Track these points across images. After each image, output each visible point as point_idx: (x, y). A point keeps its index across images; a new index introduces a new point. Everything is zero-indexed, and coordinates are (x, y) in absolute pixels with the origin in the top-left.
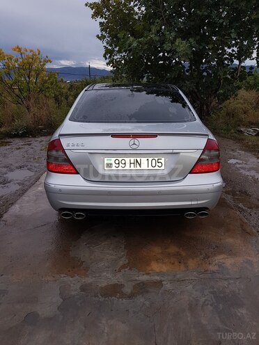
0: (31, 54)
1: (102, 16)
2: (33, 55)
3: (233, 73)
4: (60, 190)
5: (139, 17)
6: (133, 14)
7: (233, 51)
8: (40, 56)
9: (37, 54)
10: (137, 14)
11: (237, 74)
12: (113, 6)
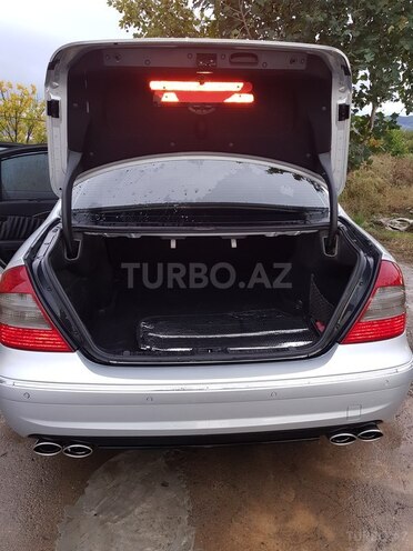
0: (19, 92)
1: (137, 25)
2: (23, 94)
3: (362, 124)
4: (27, 394)
5: (202, 28)
6: (191, 22)
7: (363, 87)
8: (34, 97)
9: (30, 92)
10: (198, 22)
11: (370, 127)
12: (157, 8)
